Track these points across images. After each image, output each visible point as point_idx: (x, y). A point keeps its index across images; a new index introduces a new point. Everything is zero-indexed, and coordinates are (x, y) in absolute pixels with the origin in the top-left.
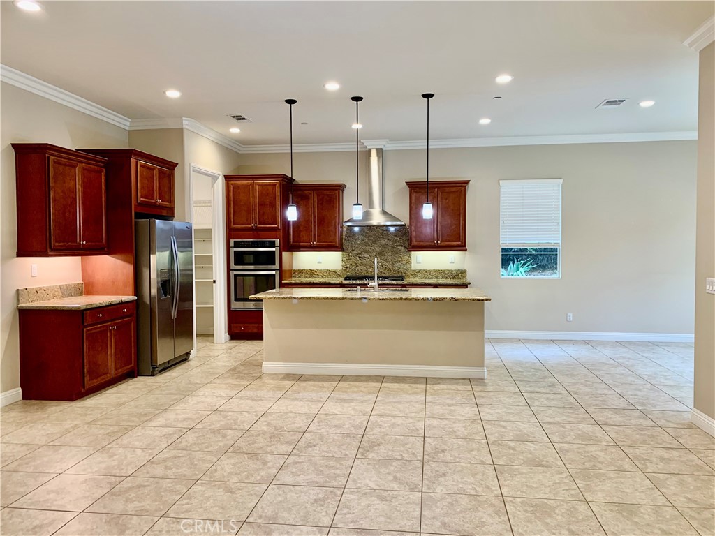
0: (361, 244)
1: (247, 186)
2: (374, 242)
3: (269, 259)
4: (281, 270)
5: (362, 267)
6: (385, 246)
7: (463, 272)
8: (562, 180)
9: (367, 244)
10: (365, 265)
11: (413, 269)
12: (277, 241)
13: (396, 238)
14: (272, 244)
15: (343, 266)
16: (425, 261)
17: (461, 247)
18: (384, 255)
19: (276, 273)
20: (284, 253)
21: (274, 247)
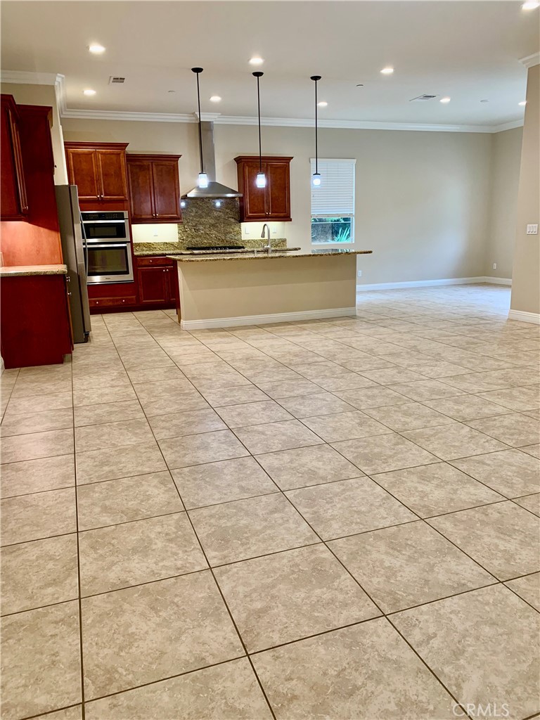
0: (195, 216)
1: (90, 153)
2: (208, 215)
3: (120, 231)
4: (131, 241)
5: (198, 239)
6: (217, 218)
7: (284, 241)
8: (355, 160)
9: (201, 217)
10: (200, 237)
11: (243, 239)
12: (126, 214)
13: (227, 211)
14: (121, 217)
15: (180, 239)
16: (251, 231)
17: (285, 216)
18: (217, 227)
19: (128, 246)
20: (132, 225)
21: (123, 219)
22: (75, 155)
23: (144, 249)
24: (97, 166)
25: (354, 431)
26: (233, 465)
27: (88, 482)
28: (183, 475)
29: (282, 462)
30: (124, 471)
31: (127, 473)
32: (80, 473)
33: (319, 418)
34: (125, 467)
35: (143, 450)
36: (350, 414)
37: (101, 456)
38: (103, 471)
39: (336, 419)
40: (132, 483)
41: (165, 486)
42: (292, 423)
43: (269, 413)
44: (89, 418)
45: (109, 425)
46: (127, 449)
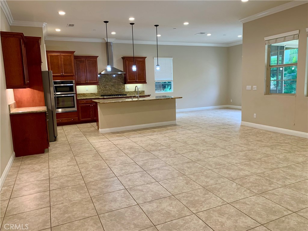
0: (105, 82)
1: (58, 56)
2: (110, 81)
3: (71, 89)
4: (76, 93)
5: (106, 91)
6: (115, 82)
7: (144, 92)
8: (172, 58)
9: (107, 82)
10: (107, 90)
11: (126, 91)
12: (74, 81)
13: (119, 79)
14: (72, 83)
15: (98, 91)
16: (130, 87)
17: (144, 82)
18: (114, 86)
19: (75, 95)
20: (77, 86)
21: (73, 84)
22: (51, 56)
23: (82, 96)
24: (61, 61)
25: (184, 188)
26: (129, 211)
27: (57, 224)
28: (105, 218)
29: (153, 208)
30: (76, 216)
31: (77, 218)
32: (53, 218)
33: (168, 181)
34: (76, 214)
35: (84, 203)
36: (181, 178)
37: (64, 208)
38: (65, 217)
39: (175, 181)
40: (80, 224)
41: (96, 224)
42: (155, 184)
43: (143, 179)
44: (57, 184)
45: (67, 189)
46: (76, 203)
